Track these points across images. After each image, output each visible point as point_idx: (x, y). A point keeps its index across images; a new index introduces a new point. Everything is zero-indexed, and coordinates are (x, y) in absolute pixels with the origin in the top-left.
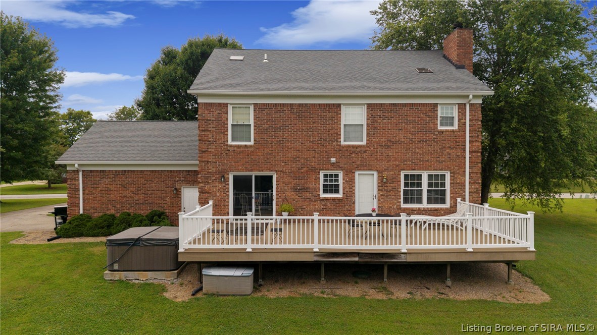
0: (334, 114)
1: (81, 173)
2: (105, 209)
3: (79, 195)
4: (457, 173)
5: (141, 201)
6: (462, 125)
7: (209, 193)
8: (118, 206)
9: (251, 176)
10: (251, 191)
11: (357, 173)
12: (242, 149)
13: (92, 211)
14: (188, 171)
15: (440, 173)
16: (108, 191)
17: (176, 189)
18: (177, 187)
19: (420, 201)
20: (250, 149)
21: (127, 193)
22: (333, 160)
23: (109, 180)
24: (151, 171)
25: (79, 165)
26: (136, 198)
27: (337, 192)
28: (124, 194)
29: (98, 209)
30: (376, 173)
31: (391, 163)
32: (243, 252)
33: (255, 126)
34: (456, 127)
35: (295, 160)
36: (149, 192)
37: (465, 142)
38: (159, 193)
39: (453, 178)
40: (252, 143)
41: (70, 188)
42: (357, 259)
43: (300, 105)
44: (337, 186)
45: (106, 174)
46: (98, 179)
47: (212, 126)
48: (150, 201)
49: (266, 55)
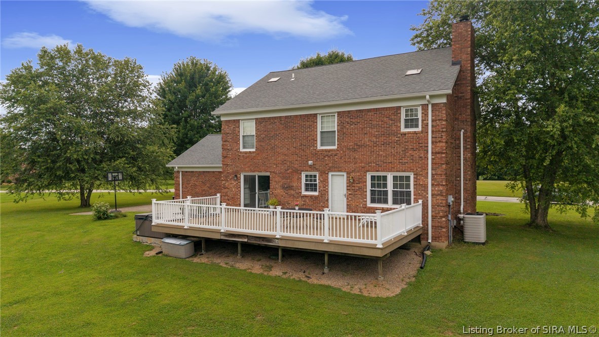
0: (312, 123)
1: (181, 173)
4: (420, 174)
6: (425, 126)
9: (255, 176)
11: (330, 174)
12: (248, 155)
19: (386, 201)
20: (255, 155)
22: (310, 162)
23: (196, 178)
25: (179, 167)
27: (315, 190)
32: (182, 228)
33: (256, 136)
34: (420, 129)
35: (283, 162)
37: (427, 143)
39: (416, 179)
42: (246, 240)
43: (286, 117)
44: (315, 185)
45: (194, 174)
46: (190, 177)
47: (230, 137)
49: (293, 74)
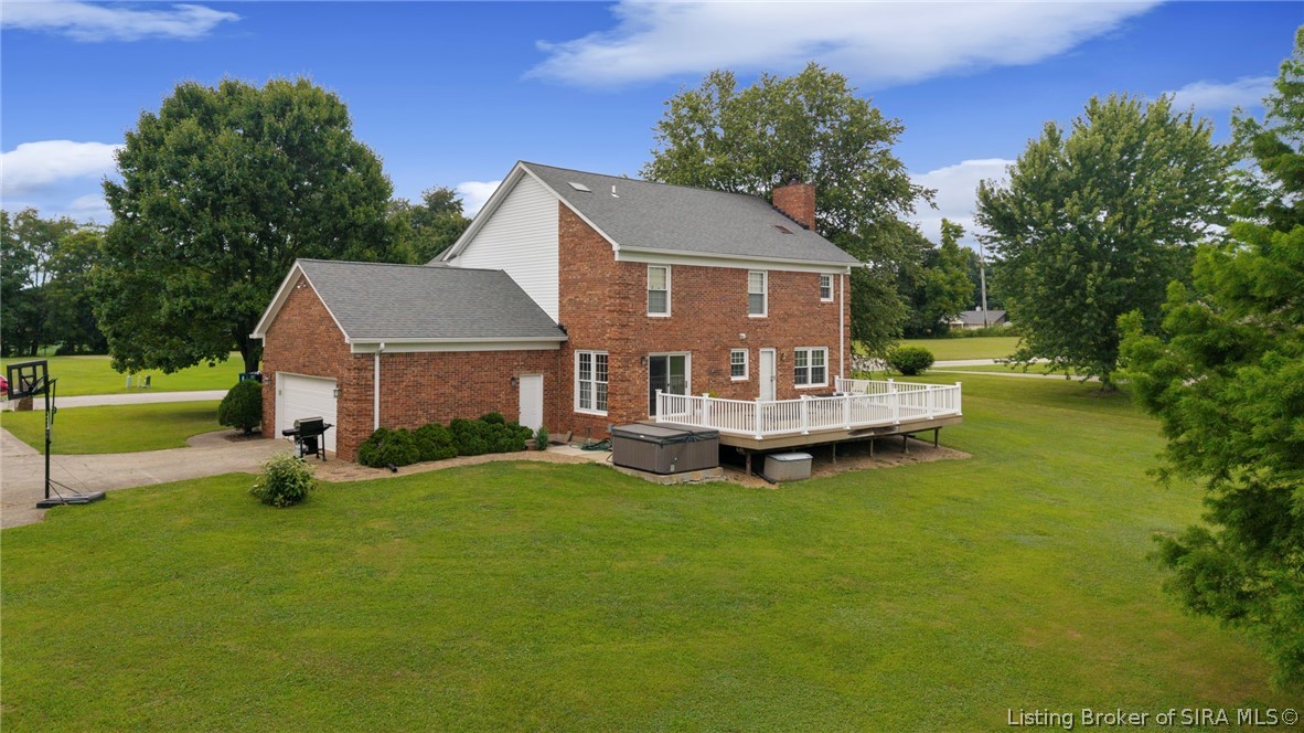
0: (743, 281)
1: (377, 359)
2: (414, 418)
3: (373, 395)
4: (834, 350)
5: (467, 400)
6: (837, 297)
7: (629, 381)
8: (433, 411)
9: (666, 357)
10: (665, 372)
11: (761, 350)
12: (661, 322)
13: (392, 421)
14: (529, 351)
15: (820, 349)
16: (418, 386)
17: (513, 379)
18: (515, 376)
19: (805, 381)
20: (670, 323)
21: (447, 389)
22: (743, 335)
23: (420, 368)
24: (481, 353)
25: (386, 344)
26: (459, 395)
27: (742, 374)
28: (441, 391)
29: (401, 419)
30: (774, 350)
31: (787, 339)
32: (798, 435)
33: (672, 293)
34: (831, 299)
35: (710, 335)
36: (478, 386)
37: (839, 315)
38: (491, 386)
39: (831, 354)
40: (668, 314)
41: (358, 384)
42: (873, 434)
43: (715, 268)
44: (742, 367)
45: (415, 359)
46: (403, 367)
47: (631, 292)
48: (479, 399)
49: (614, 187)
